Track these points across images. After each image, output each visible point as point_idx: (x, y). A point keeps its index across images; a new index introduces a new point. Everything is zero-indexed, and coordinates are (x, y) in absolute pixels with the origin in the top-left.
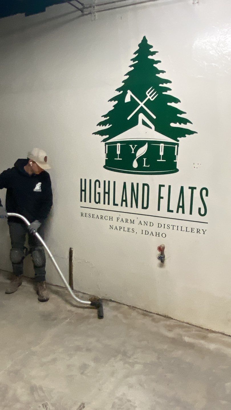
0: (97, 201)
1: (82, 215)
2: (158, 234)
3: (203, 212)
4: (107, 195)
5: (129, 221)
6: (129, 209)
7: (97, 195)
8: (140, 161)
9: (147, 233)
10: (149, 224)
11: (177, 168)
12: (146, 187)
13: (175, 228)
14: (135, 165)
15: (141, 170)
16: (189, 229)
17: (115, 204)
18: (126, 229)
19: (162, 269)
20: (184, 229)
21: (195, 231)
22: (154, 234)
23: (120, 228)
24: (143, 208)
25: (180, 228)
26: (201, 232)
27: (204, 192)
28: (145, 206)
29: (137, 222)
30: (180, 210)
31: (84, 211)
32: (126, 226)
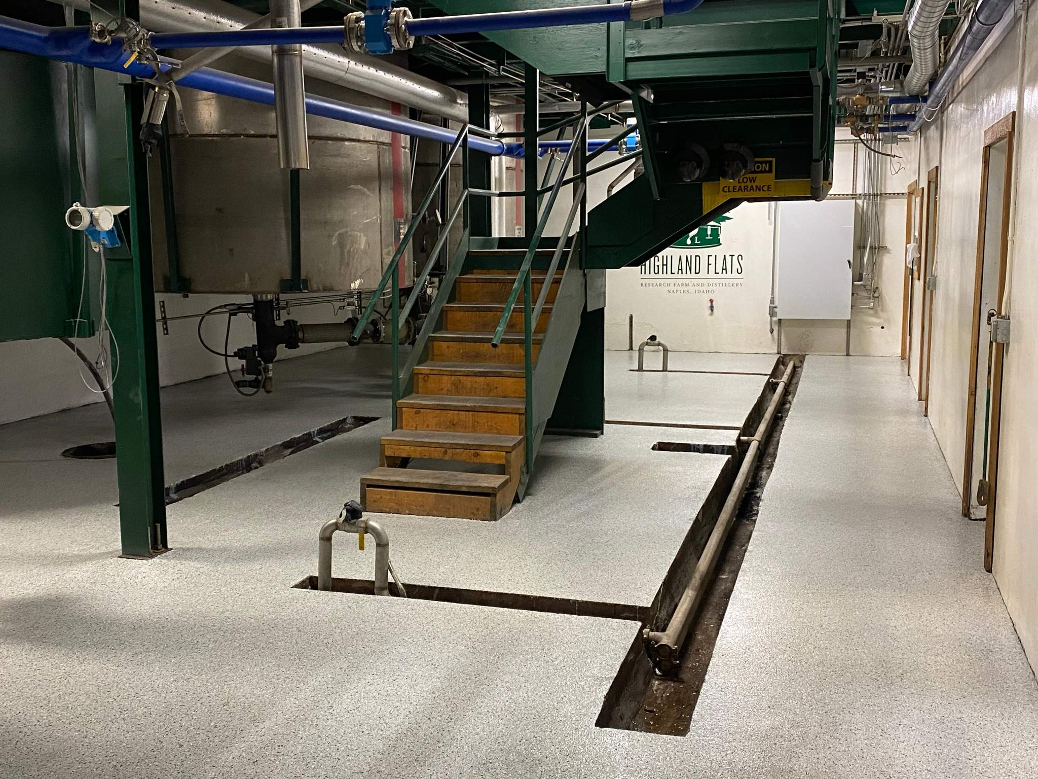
0: (656, 272)
1: (642, 285)
2: (708, 291)
3: (740, 271)
4: (665, 267)
5: (684, 285)
6: (684, 275)
7: (656, 268)
8: (693, 239)
9: (699, 292)
10: (700, 285)
11: (721, 242)
12: (698, 258)
13: (721, 285)
14: (689, 242)
15: (693, 245)
16: (731, 285)
17: (672, 273)
18: (682, 291)
19: (712, 317)
20: (727, 285)
21: (735, 285)
22: (705, 291)
23: (677, 291)
24: (696, 273)
25: (724, 285)
26: (739, 285)
27: (740, 257)
28: (697, 271)
29: (691, 284)
30: (724, 271)
31: (644, 281)
32: (682, 288)
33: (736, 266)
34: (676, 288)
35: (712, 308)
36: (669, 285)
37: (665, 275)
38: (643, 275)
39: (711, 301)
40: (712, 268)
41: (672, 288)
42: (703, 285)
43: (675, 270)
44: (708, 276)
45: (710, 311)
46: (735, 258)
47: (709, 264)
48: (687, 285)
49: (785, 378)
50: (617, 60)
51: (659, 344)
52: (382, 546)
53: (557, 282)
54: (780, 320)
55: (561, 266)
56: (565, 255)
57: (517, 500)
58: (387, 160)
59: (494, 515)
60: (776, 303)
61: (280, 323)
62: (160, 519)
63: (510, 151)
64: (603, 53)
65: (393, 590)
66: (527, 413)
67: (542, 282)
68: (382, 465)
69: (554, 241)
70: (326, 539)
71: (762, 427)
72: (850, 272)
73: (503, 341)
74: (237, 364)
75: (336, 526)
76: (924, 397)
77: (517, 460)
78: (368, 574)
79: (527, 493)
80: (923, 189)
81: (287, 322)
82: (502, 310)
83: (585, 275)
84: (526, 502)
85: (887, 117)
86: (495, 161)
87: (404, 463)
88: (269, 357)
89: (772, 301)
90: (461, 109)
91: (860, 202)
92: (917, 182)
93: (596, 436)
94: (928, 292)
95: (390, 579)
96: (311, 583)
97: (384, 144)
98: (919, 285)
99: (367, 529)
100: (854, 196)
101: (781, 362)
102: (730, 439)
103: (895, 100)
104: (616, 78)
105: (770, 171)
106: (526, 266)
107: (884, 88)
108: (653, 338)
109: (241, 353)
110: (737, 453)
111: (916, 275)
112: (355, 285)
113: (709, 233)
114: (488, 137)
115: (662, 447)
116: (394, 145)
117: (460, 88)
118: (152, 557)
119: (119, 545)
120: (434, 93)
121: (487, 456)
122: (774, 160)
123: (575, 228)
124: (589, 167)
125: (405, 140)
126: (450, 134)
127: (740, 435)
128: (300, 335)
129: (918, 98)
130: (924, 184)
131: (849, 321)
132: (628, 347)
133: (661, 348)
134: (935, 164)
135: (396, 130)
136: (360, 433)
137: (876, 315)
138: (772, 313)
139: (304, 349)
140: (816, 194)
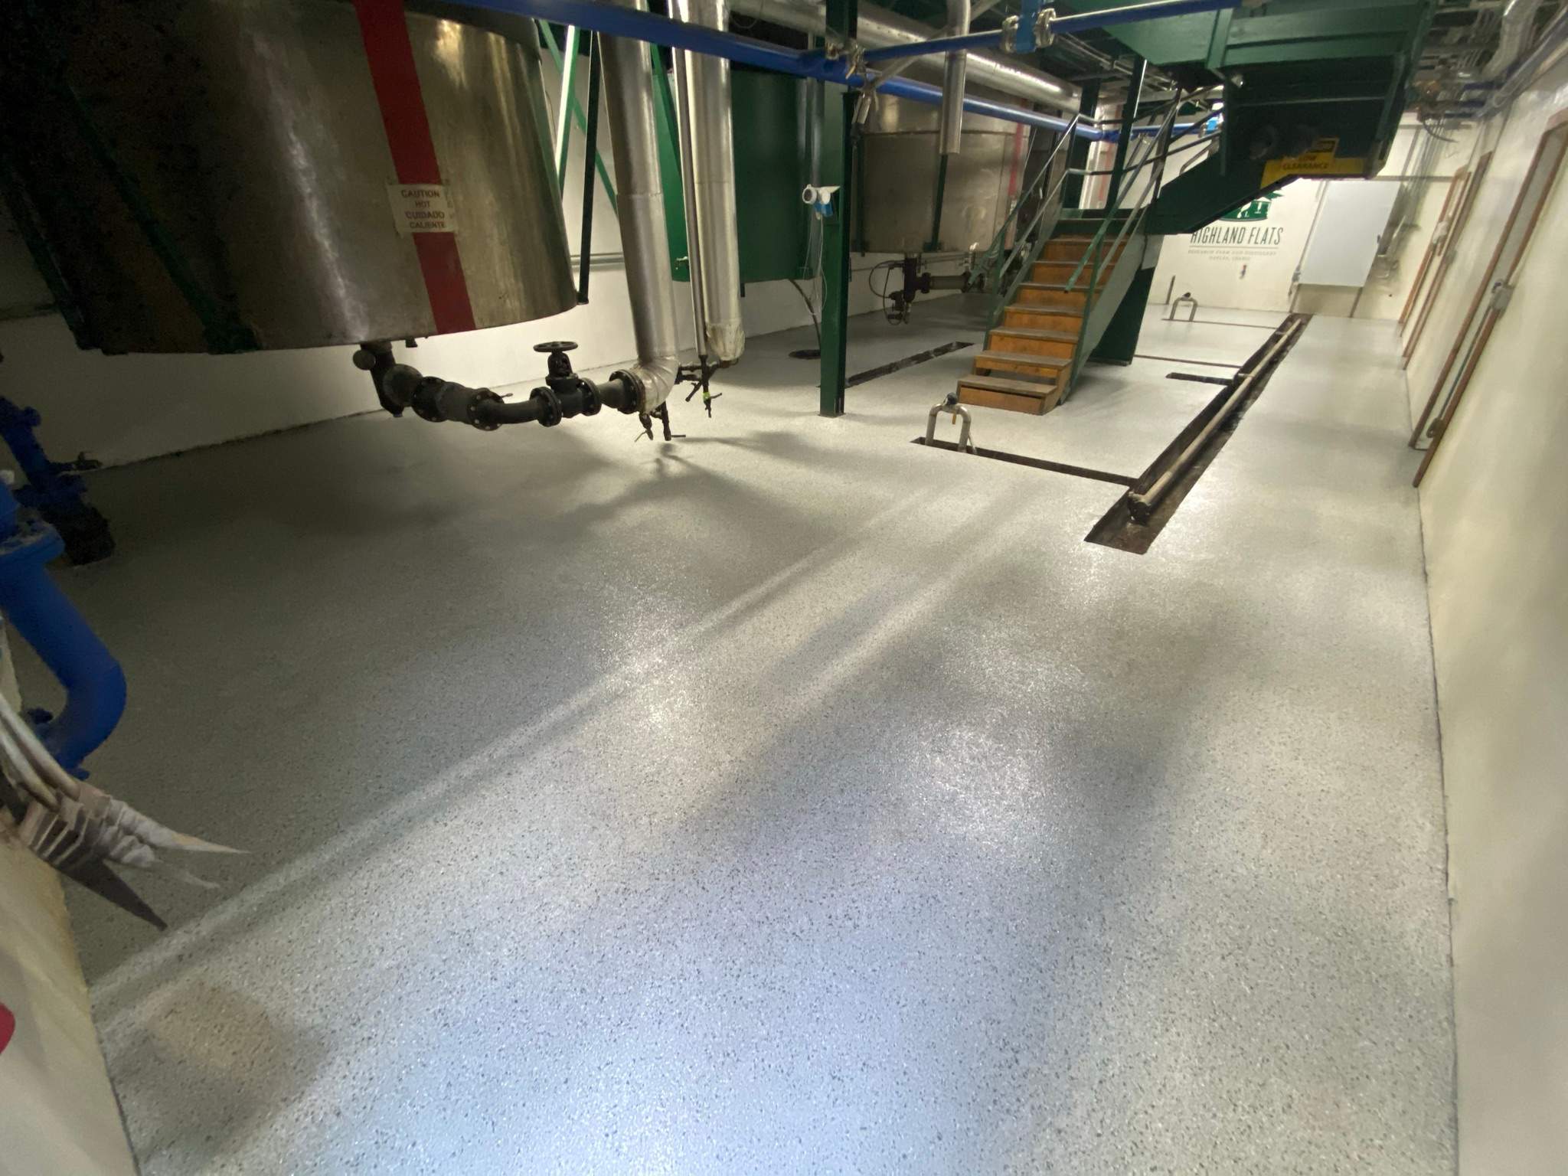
0: (1205, 239)
3: (1277, 242)
4: (1213, 236)
5: (1225, 252)
6: (1228, 245)
7: (1206, 236)
8: (1243, 213)
9: (1237, 258)
10: (1239, 253)
11: (1267, 216)
12: (1243, 230)
13: (1257, 253)
14: (1239, 215)
15: (1243, 218)
16: (1266, 253)
17: (1217, 242)
18: (1223, 258)
19: (1242, 280)
20: (1263, 253)
21: (1270, 253)
22: (1242, 259)
23: (1217, 257)
24: (1238, 243)
25: (1260, 253)
26: (1274, 253)
27: (1281, 230)
28: (1240, 241)
29: (1231, 252)
30: (1263, 242)
31: (1192, 249)
32: (1222, 255)
33: (1275, 237)
34: (1218, 255)
35: (1243, 273)
36: (1212, 252)
37: (1211, 244)
38: (1192, 244)
39: (1245, 267)
40: (1253, 239)
41: (1214, 255)
42: (1241, 253)
43: (1221, 239)
44: (1250, 245)
45: (1240, 275)
46: (1276, 231)
47: (1251, 235)
48: (1228, 253)
49: (1290, 332)
50: (1219, 47)
51: (1192, 300)
52: (967, 423)
53: (1123, 245)
54: (1300, 286)
55: (1129, 233)
56: (1133, 224)
57: (1059, 403)
58: (1010, 149)
59: (1041, 411)
60: (1302, 269)
61: (919, 275)
62: (841, 396)
63: (1107, 137)
64: (1206, 43)
65: (969, 450)
66: (1078, 345)
67: (1111, 245)
68: (973, 374)
69: (1128, 212)
70: (933, 416)
71: (1258, 368)
72: (1376, 247)
73: (1073, 290)
74: (890, 303)
75: (941, 408)
76: (1408, 354)
77: (1065, 376)
78: (954, 438)
79: (1067, 399)
80: (1470, 173)
81: (926, 275)
82: (1076, 266)
83: (1146, 240)
84: (1065, 406)
85: (1457, 103)
86: (1093, 145)
87: (987, 373)
88: (909, 299)
89: (1298, 268)
90: (1075, 103)
91: (1406, 184)
92: (1467, 167)
93: (1125, 365)
94: (1444, 266)
95: (968, 444)
96: (921, 441)
97: (1010, 134)
98: (1437, 261)
99: (959, 411)
100: (1402, 178)
101: (1291, 319)
102: (1229, 374)
103: (1469, 87)
104: (1213, 66)
105: (1330, 150)
106: (1102, 231)
107: (1461, 74)
108: (1188, 295)
109: (893, 296)
110: (1232, 385)
111: (1438, 250)
112: (973, 247)
113: (1259, 208)
114: (1090, 124)
115: (1175, 376)
116: (1017, 135)
117: (1077, 83)
118: (835, 416)
119: (818, 408)
120: (1055, 89)
121: (1046, 373)
122: (1337, 140)
123: (1148, 200)
124: (1171, 148)
125: (1027, 129)
126: (1061, 123)
127: (1239, 372)
128: (931, 283)
129: (1492, 85)
130: (1473, 169)
131: (1361, 290)
132: (1165, 301)
133: (1192, 303)
134: (1490, 148)
135: (1020, 121)
136: (961, 353)
137: (1388, 285)
138: (1295, 278)
139: (933, 294)
140: (1368, 172)
